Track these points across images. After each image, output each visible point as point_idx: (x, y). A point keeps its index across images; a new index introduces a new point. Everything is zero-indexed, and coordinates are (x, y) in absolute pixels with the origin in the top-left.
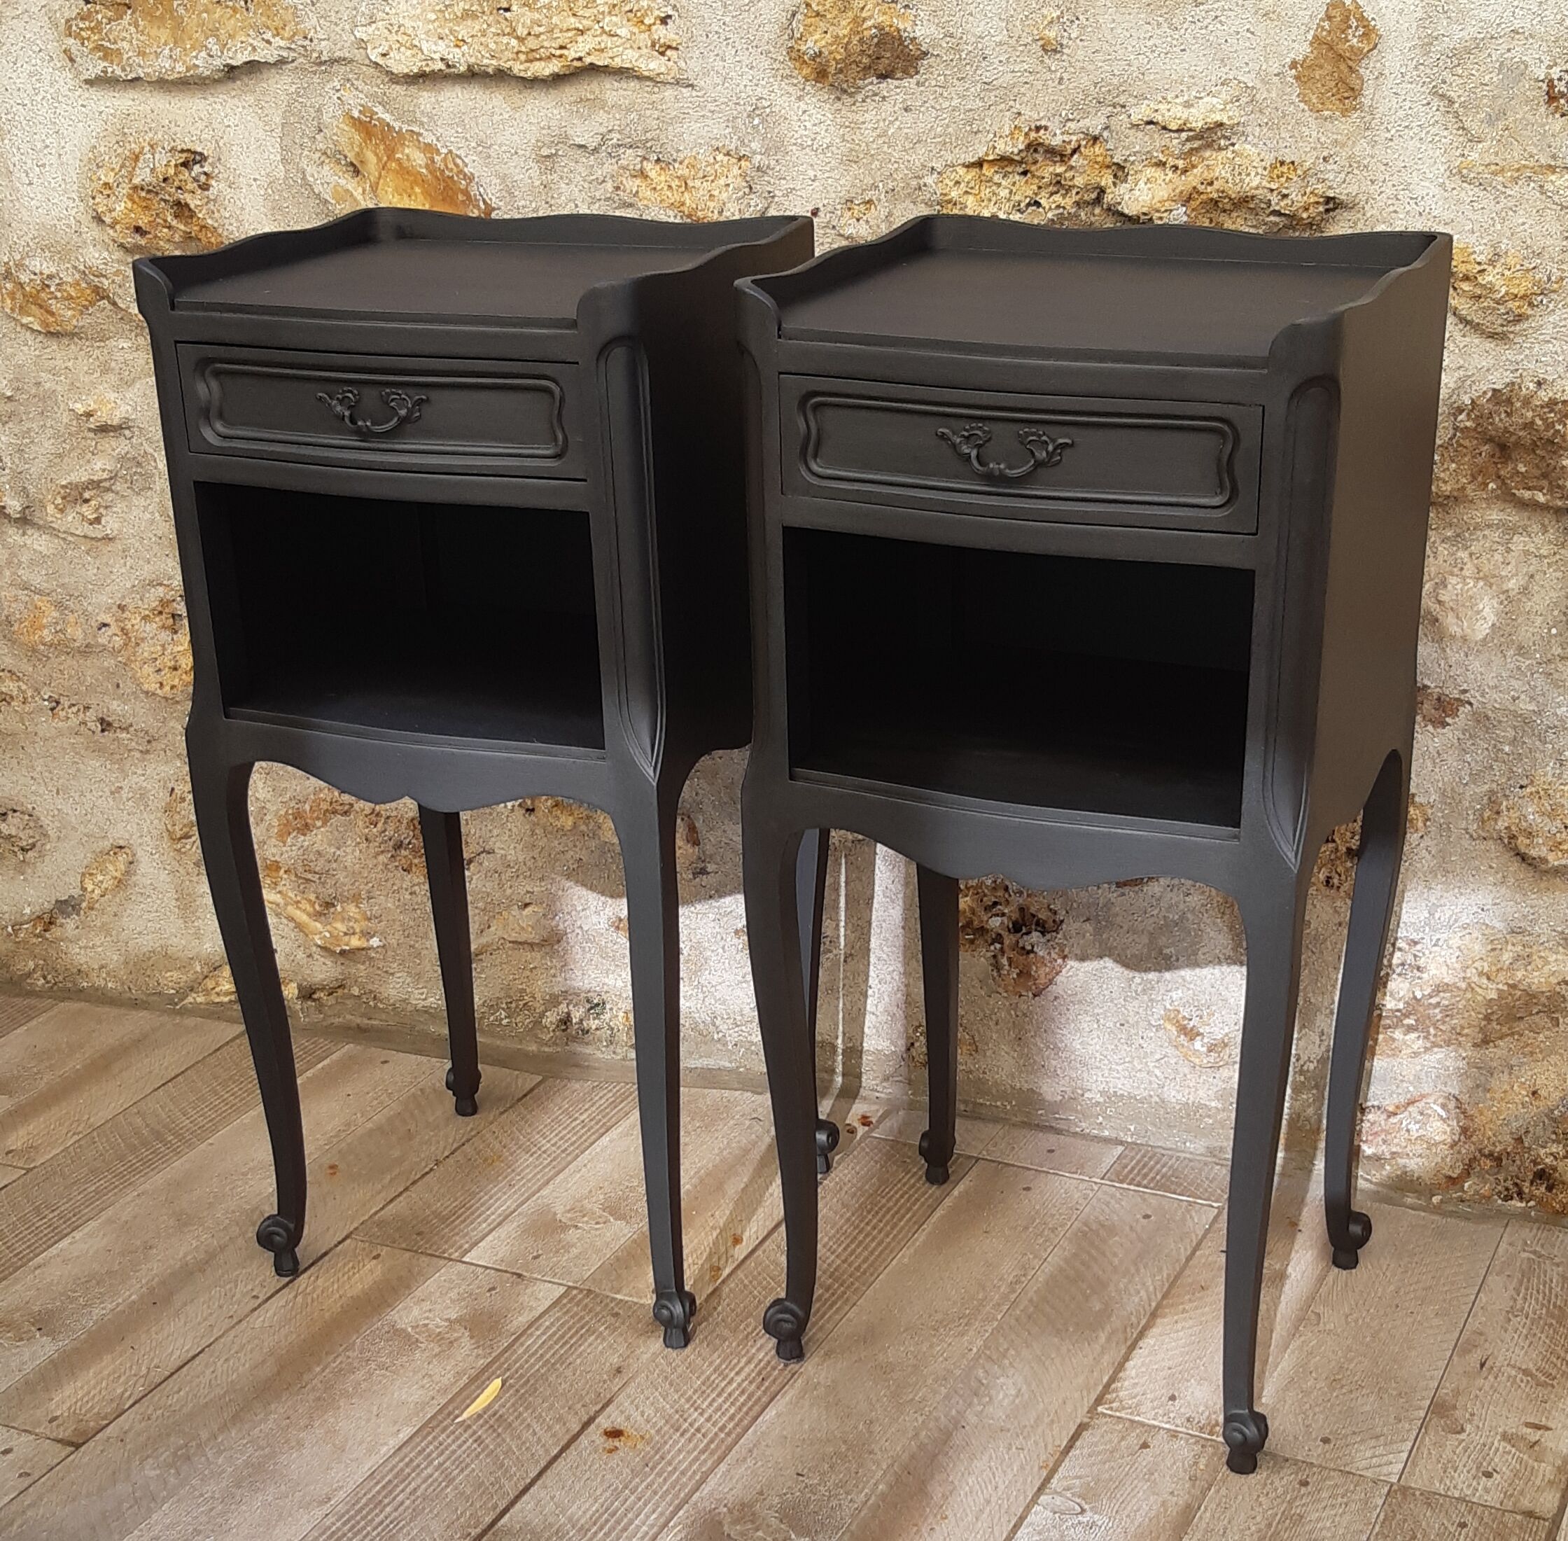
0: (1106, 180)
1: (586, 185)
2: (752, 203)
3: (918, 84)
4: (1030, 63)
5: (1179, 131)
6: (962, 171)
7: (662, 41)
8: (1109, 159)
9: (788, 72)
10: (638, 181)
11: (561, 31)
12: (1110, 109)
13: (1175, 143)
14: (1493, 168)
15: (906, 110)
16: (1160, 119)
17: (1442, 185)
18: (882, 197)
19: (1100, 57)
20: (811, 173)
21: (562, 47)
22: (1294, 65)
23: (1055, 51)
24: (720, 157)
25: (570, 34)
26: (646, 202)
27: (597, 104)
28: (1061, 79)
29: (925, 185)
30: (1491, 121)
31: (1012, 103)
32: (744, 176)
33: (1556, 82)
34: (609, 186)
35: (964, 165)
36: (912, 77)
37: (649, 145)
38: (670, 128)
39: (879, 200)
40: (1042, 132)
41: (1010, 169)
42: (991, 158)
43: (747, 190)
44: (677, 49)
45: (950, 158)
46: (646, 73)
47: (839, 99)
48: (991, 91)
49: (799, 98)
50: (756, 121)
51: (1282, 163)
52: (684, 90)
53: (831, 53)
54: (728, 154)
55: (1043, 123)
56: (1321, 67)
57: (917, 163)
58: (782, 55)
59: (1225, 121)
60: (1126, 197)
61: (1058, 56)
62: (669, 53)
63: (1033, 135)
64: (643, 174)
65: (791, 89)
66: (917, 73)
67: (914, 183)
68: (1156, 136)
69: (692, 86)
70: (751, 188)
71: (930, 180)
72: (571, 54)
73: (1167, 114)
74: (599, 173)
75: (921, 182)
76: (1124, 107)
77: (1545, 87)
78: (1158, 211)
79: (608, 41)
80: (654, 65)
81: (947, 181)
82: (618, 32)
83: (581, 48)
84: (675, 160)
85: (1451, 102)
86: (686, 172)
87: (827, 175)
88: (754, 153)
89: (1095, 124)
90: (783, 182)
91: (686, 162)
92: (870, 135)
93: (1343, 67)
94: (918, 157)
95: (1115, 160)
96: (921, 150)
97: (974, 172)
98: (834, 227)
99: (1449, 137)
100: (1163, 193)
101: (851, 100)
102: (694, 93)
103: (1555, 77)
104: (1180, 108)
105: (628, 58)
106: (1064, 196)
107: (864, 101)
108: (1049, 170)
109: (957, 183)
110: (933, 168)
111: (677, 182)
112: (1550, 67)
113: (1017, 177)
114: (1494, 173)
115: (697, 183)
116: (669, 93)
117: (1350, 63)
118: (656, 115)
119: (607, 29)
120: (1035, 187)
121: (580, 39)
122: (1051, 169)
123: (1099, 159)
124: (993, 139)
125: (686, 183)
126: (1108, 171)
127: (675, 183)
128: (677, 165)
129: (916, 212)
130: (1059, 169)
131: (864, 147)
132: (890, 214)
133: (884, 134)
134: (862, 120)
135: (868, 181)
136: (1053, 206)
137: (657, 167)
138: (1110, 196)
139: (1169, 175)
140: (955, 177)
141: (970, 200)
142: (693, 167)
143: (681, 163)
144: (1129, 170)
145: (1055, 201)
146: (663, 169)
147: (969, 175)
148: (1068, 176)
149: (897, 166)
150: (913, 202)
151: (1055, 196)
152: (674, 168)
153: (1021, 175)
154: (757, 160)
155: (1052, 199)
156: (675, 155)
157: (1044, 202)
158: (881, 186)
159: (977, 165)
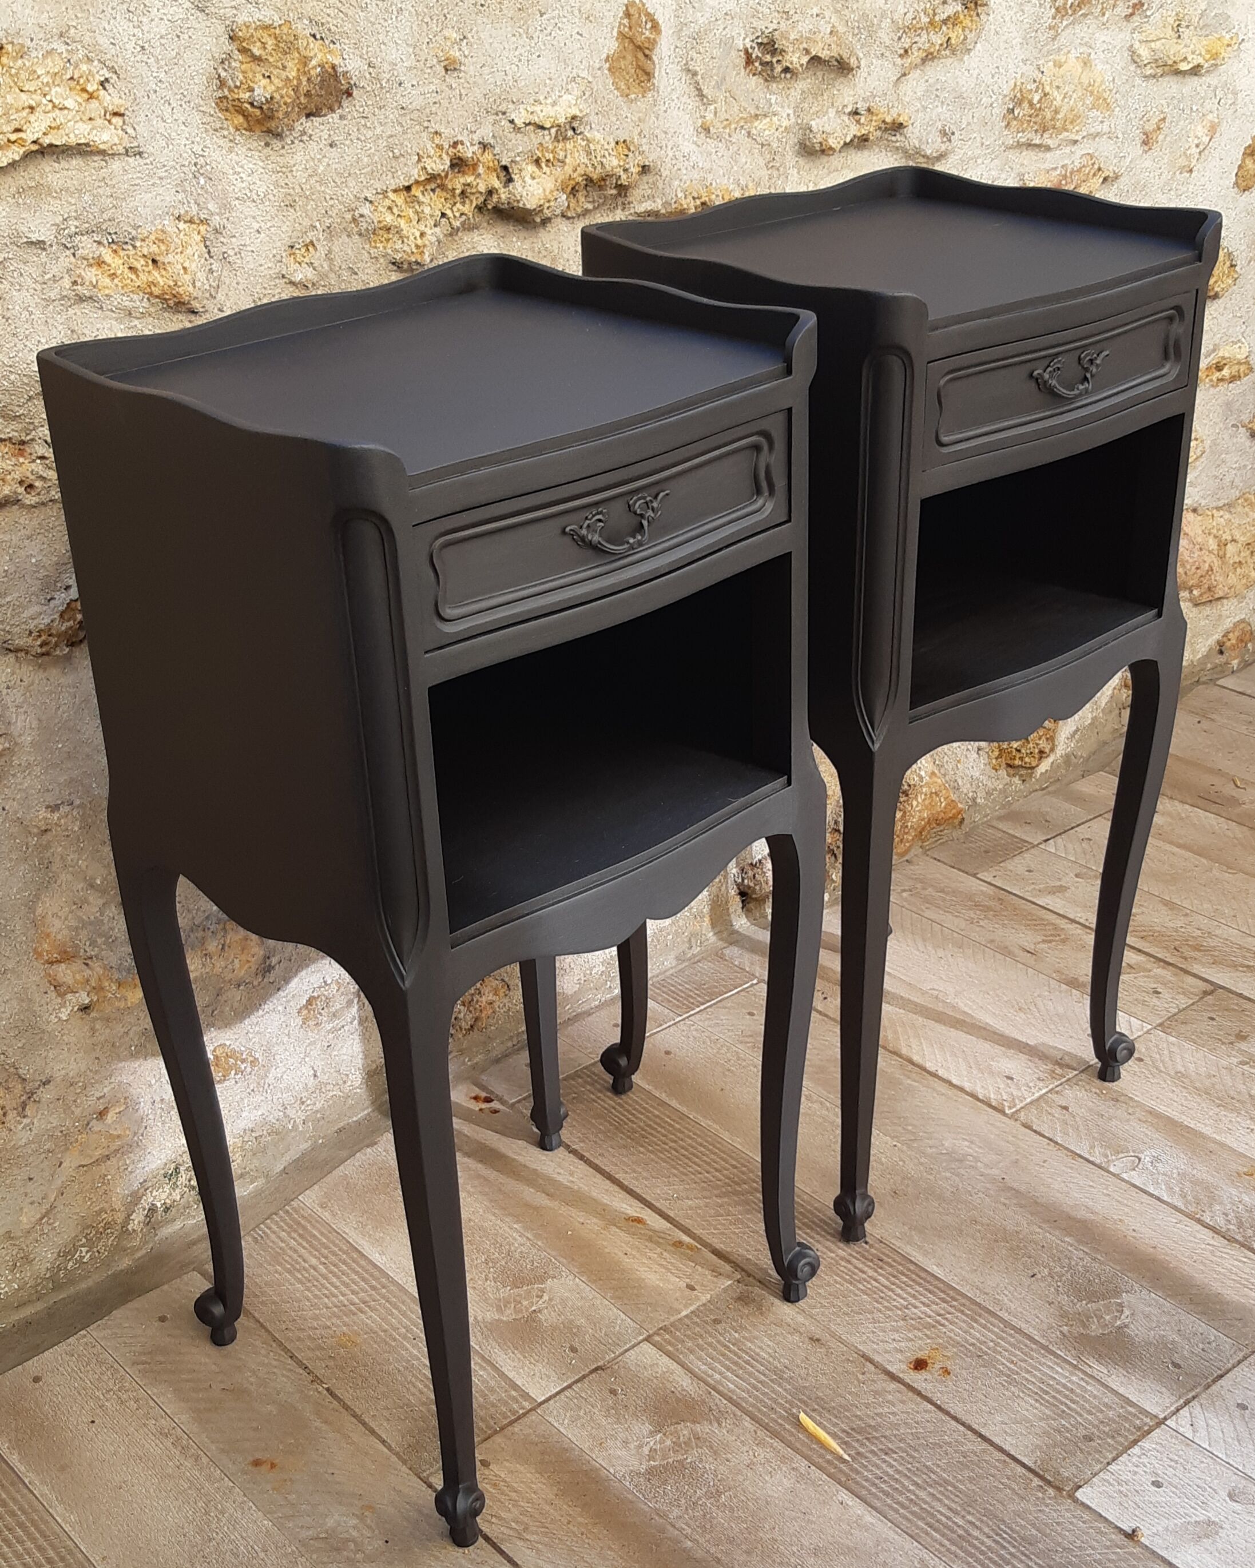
0: (497, 184)
1: (39, 287)
2: (214, 268)
3: (341, 117)
4: (436, 84)
5: (552, 127)
6: (391, 195)
7: (110, 108)
8: (496, 163)
9: (218, 125)
10: (94, 270)
11: (17, 111)
12: (494, 117)
13: (547, 139)
14: (725, 123)
15: (331, 146)
16: (536, 119)
17: (695, 143)
18: (320, 236)
19: (486, 70)
20: (256, 226)
21: (18, 130)
22: (607, 60)
23: (455, 69)
24: (182, 225)
25: (25, 113)
26: (107, 292)
27: (40, 190)
28: (461, 95)
29: (362, 216)
30: (718, 86)
31: (426, 124)
32: (204, 240)
33: (750, 51)
34: (67, 282)
35: (395, 191)
36: (333, 111)
37: (104, 227)
38: (124, 205)
39: (318, 240)
40: (460, 147)
41: (428, 187)
42: (423, 178)
43: (207, 256)
44: (122, 115)
45: (380, 186)
46: (102, 147)
47: (267, 145)
48: (405, 115)
49: (231, 150)
50: (202, 181)
51: (617, 143)
52: (131, 160)
53: (282, 97)
54: (191, 221)
55: (460, 138)
56: (624, 58)
57: (351, 197)
58: (211, 107)
59: (578, 113)
60: (524, 194)
61: (456, 74)
62: (115, 120)
63: (451, 151)
64: (100, 263)
65: (221, 142)
66: (340, 106)
67: (348, 216)
68: (532, 135)
69: (140, 154)
70: (209, 252)
71: (366, 209)
72: (29, 136)
73: (541, 115)
74: (55, 270)
75: (357, 215)
76: (504, 113)
77: (742, 54)
78: (549, 201)
79: (61, 117)
80: (105, 136)
81: (380, 208)
82: (67, 105)
83: (35, 130)
84: (133, 239)
85: (695, 74)
86: (154, 248)
87: (269, 224)
88: (212, 214)
89: (485, 132)
90: (234, 240)
91: (152, 238)
92: (301, 176)
93: (640, 55)
94: (350, 190)
95: (503, 163)
96: (351, 183)
97: (404, 194)
98: (283, 276)
99: (693, 103)
100: (549, 184)
101: (279, 144)
102: (141, 161)
103: (748, 46)
104: (550, 107)
105: (77, 132)
106: (463, 203)
107: (293, 143)
108: (458, 182)
109: (390, 208)
110: (366, 199)
111: (142, 262)
112: (744, 39)
113: (432, 194)
114: (724, 128)
115: (170, 258)
116: (116, 165)
117: (647, 52)
118: (108, 191)
119: (57, 102)
120: (443, 200)
121: (32, 118)
122: (462, 180)
123: (491, 164)
124: (419, 160)
125: (154, 261)
126: (495, 174)
127: (140, 264)
128: (138, 244)
129: (351, 244)
130: (470, 179)
131: (298, 190)
132: (330, 252)
133: (315, 173)
134: (292, 162)
135: (306, 222)
136: (457, 214)
137: (110, 250)
138: (503, 196)
139: (545, 169)
140: (387, 202)
141: (402, 223)
142: (162, 241)
143: (143, 240)
144: (514, 170)
145: (459, 210)
146: (115, 251)
147: (400, 199)
148: (475, 183)
149: (331, 202)
150: (349, 236)
151: (458, 205)
152: (134, 247)
153: (433, 190)
154: (216, 221)
155: (455, 209)
156: (134, 233)
157: (449, 212)
158: (318, 226)
159: (408, 188)
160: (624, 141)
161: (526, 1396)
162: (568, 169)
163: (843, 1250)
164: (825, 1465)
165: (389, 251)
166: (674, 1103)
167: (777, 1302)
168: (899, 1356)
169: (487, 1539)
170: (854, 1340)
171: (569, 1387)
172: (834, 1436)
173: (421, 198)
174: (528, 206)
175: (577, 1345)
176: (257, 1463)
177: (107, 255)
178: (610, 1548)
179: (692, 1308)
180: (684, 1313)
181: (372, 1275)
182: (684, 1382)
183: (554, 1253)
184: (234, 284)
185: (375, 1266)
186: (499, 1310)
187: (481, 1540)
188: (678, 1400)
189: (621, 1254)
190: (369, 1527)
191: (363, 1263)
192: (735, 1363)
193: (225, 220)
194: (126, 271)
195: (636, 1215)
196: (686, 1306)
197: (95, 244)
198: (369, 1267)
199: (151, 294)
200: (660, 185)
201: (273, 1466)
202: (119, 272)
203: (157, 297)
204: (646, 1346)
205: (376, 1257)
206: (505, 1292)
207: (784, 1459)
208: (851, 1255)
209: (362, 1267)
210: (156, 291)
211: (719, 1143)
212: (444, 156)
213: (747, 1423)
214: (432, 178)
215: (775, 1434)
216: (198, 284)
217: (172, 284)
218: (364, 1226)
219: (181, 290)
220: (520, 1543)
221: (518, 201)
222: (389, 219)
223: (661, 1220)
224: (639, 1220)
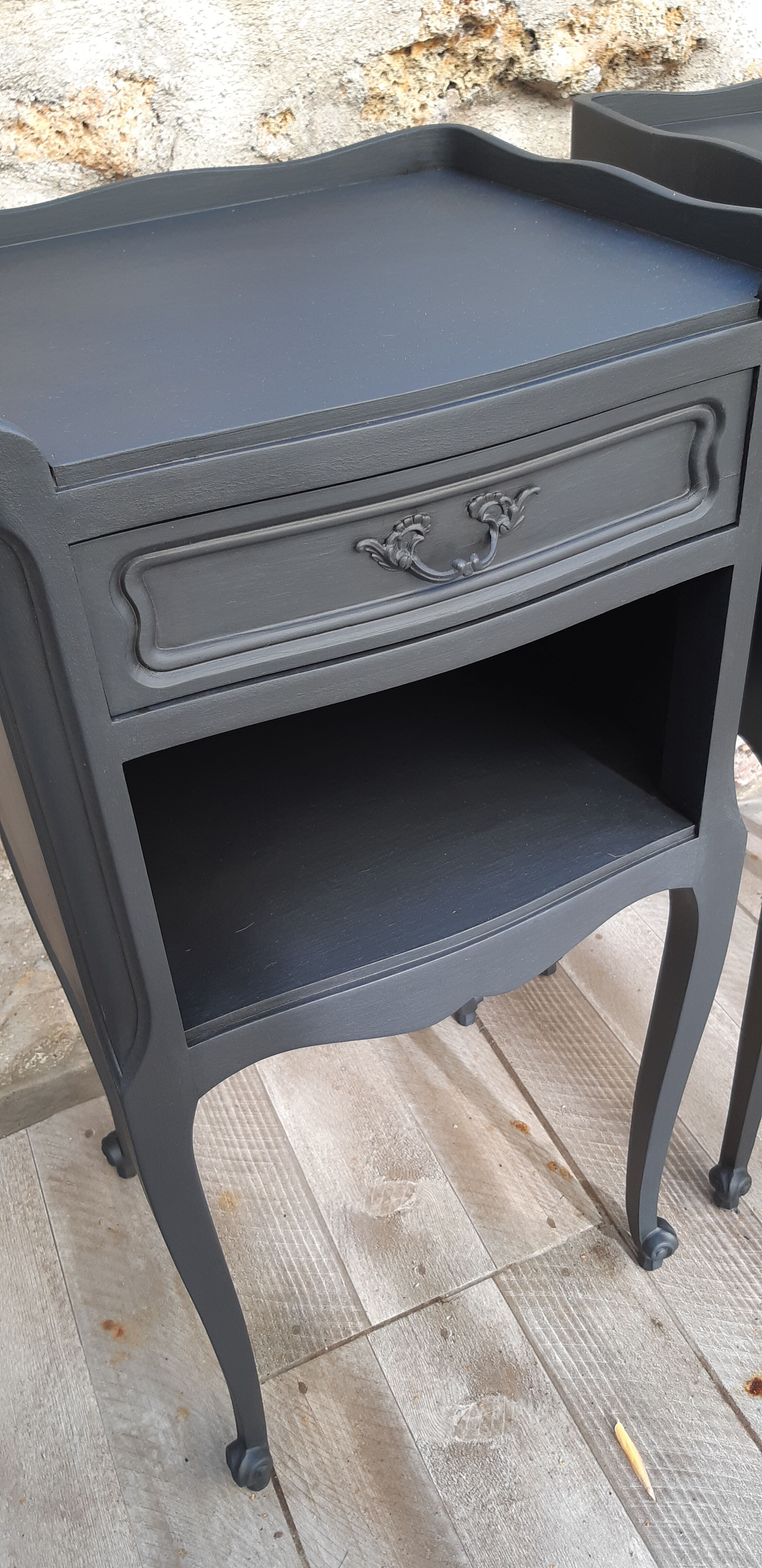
0: (519, 51)
2: (164, 135)
6: (387, 58)
8: (520, 26)
10: (14, 134)
18: (300, 103)
20: (220, 88)
24: (121, 83)
26: (30, 159)
29: (350, 81)
32: (151, 102)
35: (392, 53)
37: (23, 82)
38: (48, 56)
39: (297, 107)
40: (473, 2)
41: (433, 50)
43: (155, 121)
45: (374, 47)
50: (151, 32)
51: (669, 10)
54: (132, 79)
57: (339, 58)
60: (551, 64)
63: (463, 7)
64: (21, 125)
67: (335, 81)
70: (158, 117)
71: (355, 74)
75: (345, 80)
78: (579, 74)
81: (373, 73)
84: (60, 98)
86: (84, 110)
87: (237, 87)
88: (160, 72)
90: (190, 104)
91: (82, 97)
92: (279, 31)
94: (340, 49)
95: (529, 27)
96: (339, 41)
97: (403, 57)
98: (253, 149)
100: (582, 54)
106: (478, 72)
108: (471, 46)
109: (384, 73)
110: (356, 61)
111: (71, 125)
113: (438, 58)
115: (103, 121)
118: (27, 39)
120: (452, 67)
122: (475, 44)
123: (514, 27)
124: (422, 17)
125: (85, 125)
126: (518, 39)
127: (68, 127)
128: (66, 104)
129: (337, 115)
130: (484, 43)
131: (274, 47)
132: (311, 122)
133: (295, 28)
134: (268, 14)
135: (283, 87)
136: (470, 85)
137: (34, 111)
138: (526, 66)
139: (579, 36)
140: (382, 67)
141: (399, 92)
142: (93, 101)
143: (72, 100)
144: (541, 34)
145: (471, 80)
146: (41, 112)
147: (397, 63)
148: (491, 48)
149: (314, 63)
150: (335, 104)
151: (472, 75)
152: (62, 107)
153: (441, 55)
154: (165, 80)
155: (467, 78)
156: (61, 91)
157: (459, 83)
158: (297, 89)
159: (408, 50)
160: (678, 9)
161: (363, 1315)
162: (605, 38)
163: (711, 1215)
164: (627, 1494)
165: (382, 124)
166: (590, 997)
167: (631, 1263)
168: (738, 1370)
169: (277, 1485)
170: (695, 1334)
171: (405, 1315)
172: (646, 1458)
173: (424, 63)
174: (552, 79)
175: (426, 1266)
176: (108, 1325)
177: (29, 115)
178: (386, 1539)
179: (546, 1249)
180: (537, 1253)
181: (271, 1131)
182: (515, 1342)
183: (435, 1147)
184: (192, 156)
185: (277, 1120)
186: (368, 1202)
187: (270, 1486)
188: (503, 1363)
189: (496, 1164)
190: (177, 1436)
191: (268, 1114)
192: (570, 1332)
193: (179, 81)
194: (54, 135)
195: (522, 1120)
196: (542, 1244)
197: (13, 103)
198: (272, 1120)
199: (84, 163)
200: (717, 63)
201: (120, 1332)
202: (44, 137)
203: (91, 167)
204: (490, 1284)
205: (282, 1113)
206: (380, 1182)
207: (587, 1475)
208: (718, 1224)
209: (266, 1118)
210: (90, 160)
211: (621, 1053)
212: (453, 13)
213: (563, 1414)
214: (438, 39)
215: (587, 1439)
216: (141, 154)
217: (106, 152)
218: (282, 1072)
219: (116, 160)
220: (305, 1502)
221: (541, 72)
222: (383, 86)
223: (545, 1134)
224: (522, 1128)
